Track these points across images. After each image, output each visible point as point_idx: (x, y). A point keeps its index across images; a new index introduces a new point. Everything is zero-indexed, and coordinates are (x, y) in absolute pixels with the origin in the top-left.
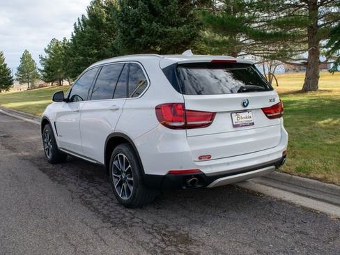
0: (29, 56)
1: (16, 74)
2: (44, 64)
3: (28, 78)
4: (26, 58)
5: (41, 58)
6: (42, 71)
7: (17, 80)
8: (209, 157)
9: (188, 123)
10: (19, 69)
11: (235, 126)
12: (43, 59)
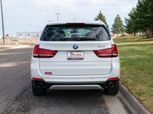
0: (119, 18)
1: (112, 29)
2: (127, 23)
3: (118, 31)
4: (118, 19)
5: (126, 19)
6: (126, 27)
7: (112, 31)
8: (51, 73)
9: (40, 55)
10: (113, 26)
11: (68, 59)
12: (127, 20)
